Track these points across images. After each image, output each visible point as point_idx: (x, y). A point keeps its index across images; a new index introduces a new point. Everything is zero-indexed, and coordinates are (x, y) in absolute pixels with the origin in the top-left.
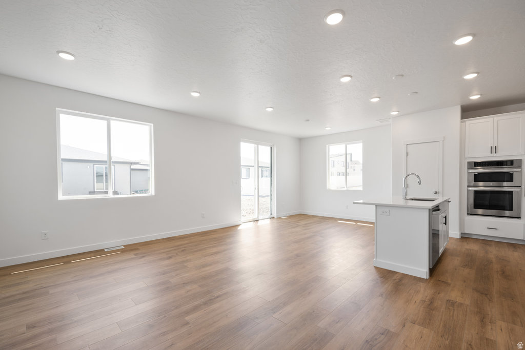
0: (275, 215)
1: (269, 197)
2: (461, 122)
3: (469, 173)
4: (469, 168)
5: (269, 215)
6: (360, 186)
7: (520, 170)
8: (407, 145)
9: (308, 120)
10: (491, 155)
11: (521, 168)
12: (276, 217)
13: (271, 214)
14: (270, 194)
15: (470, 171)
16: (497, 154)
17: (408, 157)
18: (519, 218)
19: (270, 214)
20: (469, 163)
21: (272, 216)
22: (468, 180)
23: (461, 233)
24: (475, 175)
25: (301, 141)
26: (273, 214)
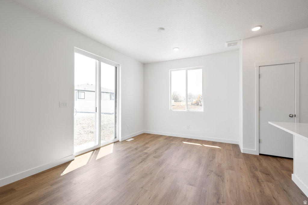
0: (120, 138)
1: (114, 115)
5: (112, 139)
8: (259, 66)
9: (163, 29)
12: (120, 140)
13: (116, 138)
14: (114, 112)
19: (114, 137)
21: (116, 140)
25: (145, 65)
26: (117, 137)
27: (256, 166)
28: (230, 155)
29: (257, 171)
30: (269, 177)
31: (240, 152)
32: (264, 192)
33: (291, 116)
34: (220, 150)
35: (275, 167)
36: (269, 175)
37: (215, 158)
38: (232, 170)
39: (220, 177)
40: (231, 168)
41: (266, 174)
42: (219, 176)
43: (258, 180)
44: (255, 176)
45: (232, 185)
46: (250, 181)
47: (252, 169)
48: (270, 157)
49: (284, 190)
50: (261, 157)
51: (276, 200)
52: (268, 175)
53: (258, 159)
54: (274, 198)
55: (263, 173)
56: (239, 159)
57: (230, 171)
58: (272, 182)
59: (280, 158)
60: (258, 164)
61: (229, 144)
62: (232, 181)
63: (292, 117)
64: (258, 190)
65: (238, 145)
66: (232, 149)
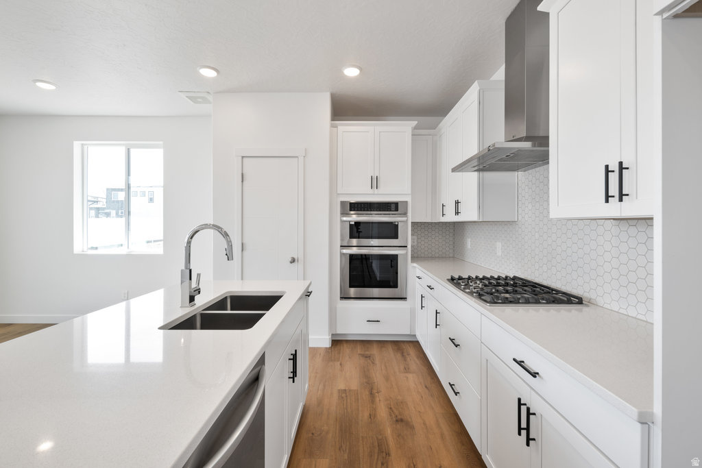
2: (333, 126)
3: (342, 222)
4: (344, 213)
6: (160, 241)
7: (404, 219)
8: (243, 157)
10: (371, 191)
11: (407, 217)
15: (345, 219)
16: (380, 191)
17: (244, 183)
18: (405, 299)
20: (343, 203)
22: (342, 235)
23: (332, 335)
24: (351, 225)
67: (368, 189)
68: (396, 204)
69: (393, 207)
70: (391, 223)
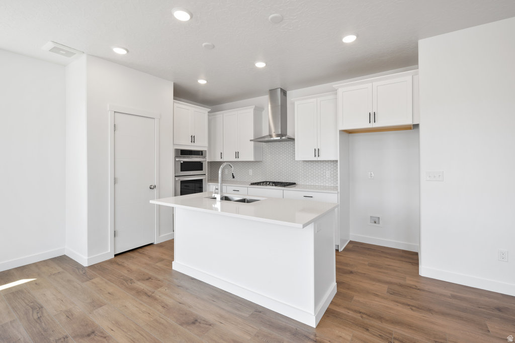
3: (176, 161)
4: (176, 157)
7: (205, 160)
8: (115, 112)
16: (195, 144)
17: (116, 132)
20: (176, 150)
22: (176, 170)
24: (181, 164)
27: (125, 275)
28: (69, 281)
29: (134, 283)
30: (153, 281)
31: (83, 268)
32: (167, 305)
33: (152, 187)
34: (36, 283)
35: (146, 264)
36: (150, 278)
37: (42, 307)
38: (101, 306)
39: (92, 336)
40: (96, 304)
41: (147, 279)
42: (89, 335)
43: (146, 294)
44: (139, 293)
45: (125, 330)
46: (141, 304)
47: (126, 283)
48: (129, 253)
49: (179, 286)
50: (119, 259)
51: (183, 304)
52: (150, 280)
53: (119, 265)
54: (180, 303)
55: (143, 280)
56: (93, 280)
57: (100, 310)
58: (162, 286)
59: (140, 249)
60: (126, 272)
61: (45, 263)
62: (117, 324)
63: (153, 189)
64: (160, 308)
65: (65, 256)
66: (60, 270)
67: (190, 143)
68: (202, 151)
69: (201, 153)
70: (200, 162)
